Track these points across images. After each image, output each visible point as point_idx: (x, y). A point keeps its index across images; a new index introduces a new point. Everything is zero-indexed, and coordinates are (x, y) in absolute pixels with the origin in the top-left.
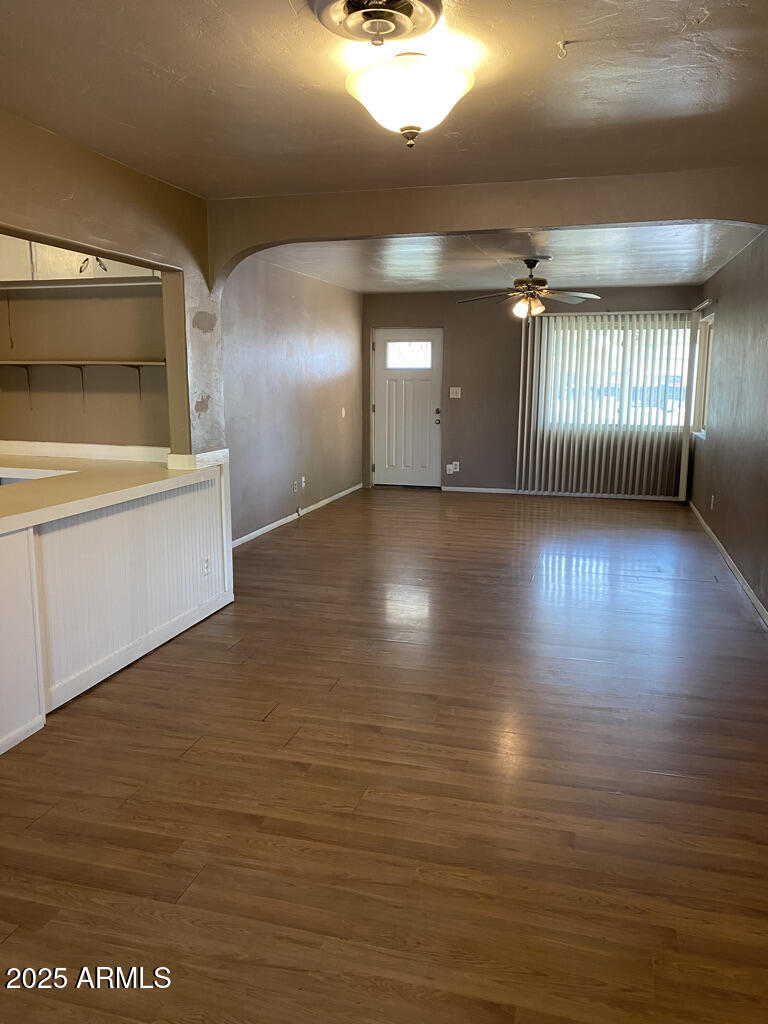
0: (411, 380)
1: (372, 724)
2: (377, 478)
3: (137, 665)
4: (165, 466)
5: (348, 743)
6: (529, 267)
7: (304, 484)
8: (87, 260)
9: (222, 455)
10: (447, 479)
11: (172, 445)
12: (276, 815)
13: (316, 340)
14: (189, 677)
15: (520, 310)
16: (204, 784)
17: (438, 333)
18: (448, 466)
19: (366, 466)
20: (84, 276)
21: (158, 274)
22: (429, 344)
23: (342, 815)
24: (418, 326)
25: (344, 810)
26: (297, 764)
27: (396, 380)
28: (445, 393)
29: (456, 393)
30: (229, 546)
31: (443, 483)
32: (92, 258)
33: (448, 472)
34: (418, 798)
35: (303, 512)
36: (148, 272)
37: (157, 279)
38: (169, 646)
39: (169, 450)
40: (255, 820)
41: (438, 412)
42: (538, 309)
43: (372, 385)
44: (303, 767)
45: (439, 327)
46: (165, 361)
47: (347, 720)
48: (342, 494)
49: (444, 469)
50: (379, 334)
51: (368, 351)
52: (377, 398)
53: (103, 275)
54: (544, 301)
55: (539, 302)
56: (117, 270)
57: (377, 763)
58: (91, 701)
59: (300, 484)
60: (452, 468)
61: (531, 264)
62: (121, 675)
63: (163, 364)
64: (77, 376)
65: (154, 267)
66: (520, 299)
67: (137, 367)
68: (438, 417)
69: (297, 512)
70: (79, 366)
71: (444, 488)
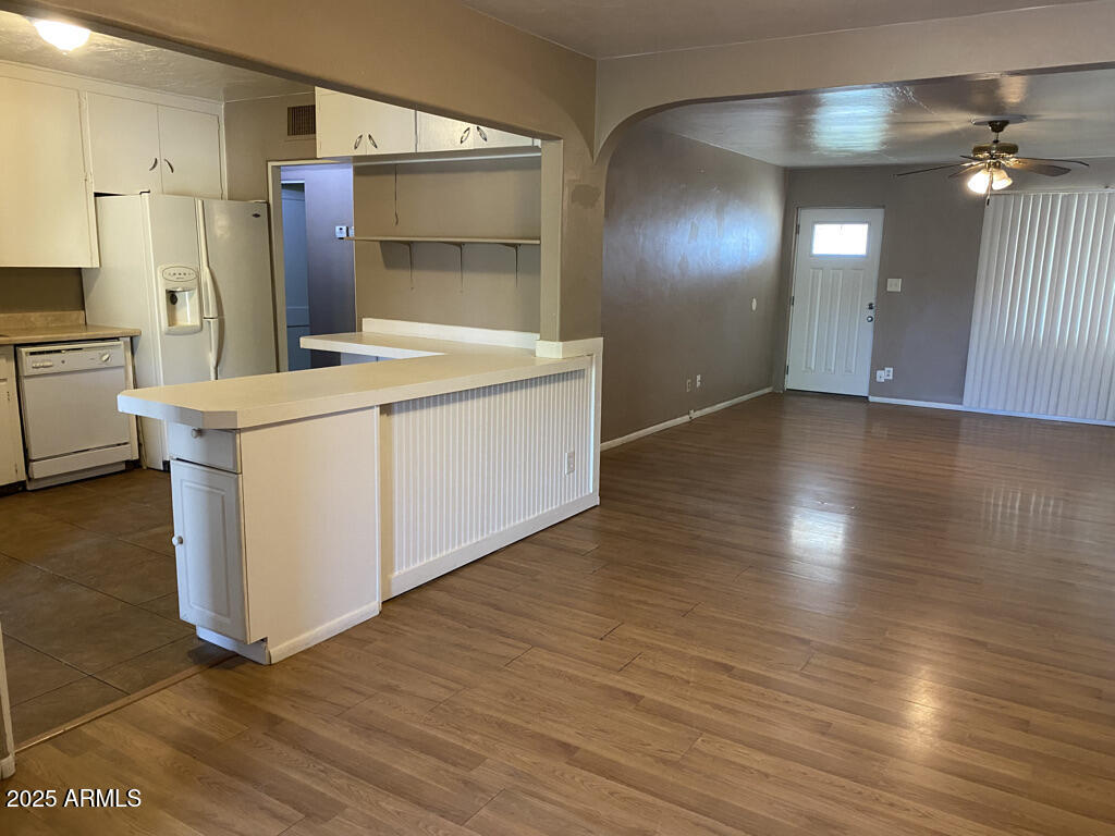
0: (842, 269)
1: (724, 661)
2: (791, 382)
3: (486, 561)
4: (533, 353)
5: (692, 679)
6: (993, 130)
7: (698, 384)
8: (468, 129)
9: (594, 344)
10: (875, 387)
11: (542, 330)
12: (591, 748)
14: (536, 580)
15: (979, 183)
16: (523, 699)
17: (878, 215)
18: (879, 372)
19: (776, 366)
20: (466, 146)
21: (538, 142)
22: (866, 226)
23: (665, 762)
24: (853, 206)
25: (669, 756)
26: (629, 694)
27: (822, 267)
29: (895, 285)
31: (871, 393)
32: (473, 127)
33: (878, 379)
34: (759, 756)
35: (696, 414)
36: (526, 141)
37: (536, 149)
38: (520, 545)
39: (538, 336)
40: (567, 749)
41: (871, 307)
42: (1002, 182)
43: (793, 274)
44: (634, 698)
45: (878, 207)
46: (540, 239)
47: (695, 653)
49: (873, 376)
50: (805, 215)
51: (790, 234)
52: (796, 289)
53: (485, 145)
54: (1011, 172)
55: (1004, 173)
56: (497, 138)
57: (720, 708)
58: (432, 593)
59: (695, 382)
60: (884, 375)
61: (998, 127)
62: (466, 570)
63: (538, 242)
64: (456, 254)
65: (533, 135)
66: (979, 170)
67: (515, 245)
68: (871, 313)
69: (688, 414)
70: (460, 245)
71: (872, 399)
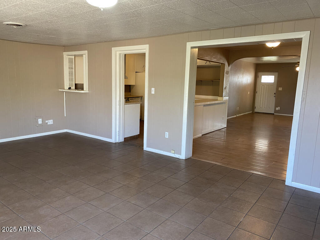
0: (268, 85)
2: (256, 110)
4: (217, 99)
8: (207, 62)
9: (227, 98)
10: (276, 111)
11: (219, 95)
13: (244, 75)
17: (277, 74)
18: (277, 108)
19: (253, 107)
20: (206, 64)
22: (274, 76)
24: (271, 72)
27: (263, 85)
28: (277, 89)
29: (280, 89)
30: (226, 118)
31: (275, 113)
39: (218, 97)
41: (275, 94)
43: (257, 86)
45: (277, 72)
46: (220, 80)
48: (247, 113)
49: (275, 109)
50: (260, 74)
51: (256, 78)
52: (258, 90)
53: (210, 64)
56: (213, 63)
59: (237, 109)
60: (278, 109)
65: (220, 63)
66: (298, 66)
67: (213, 81)
68: (275, 95)
69: (236, 115)
70: (201, 81)
71: (275, 114)
